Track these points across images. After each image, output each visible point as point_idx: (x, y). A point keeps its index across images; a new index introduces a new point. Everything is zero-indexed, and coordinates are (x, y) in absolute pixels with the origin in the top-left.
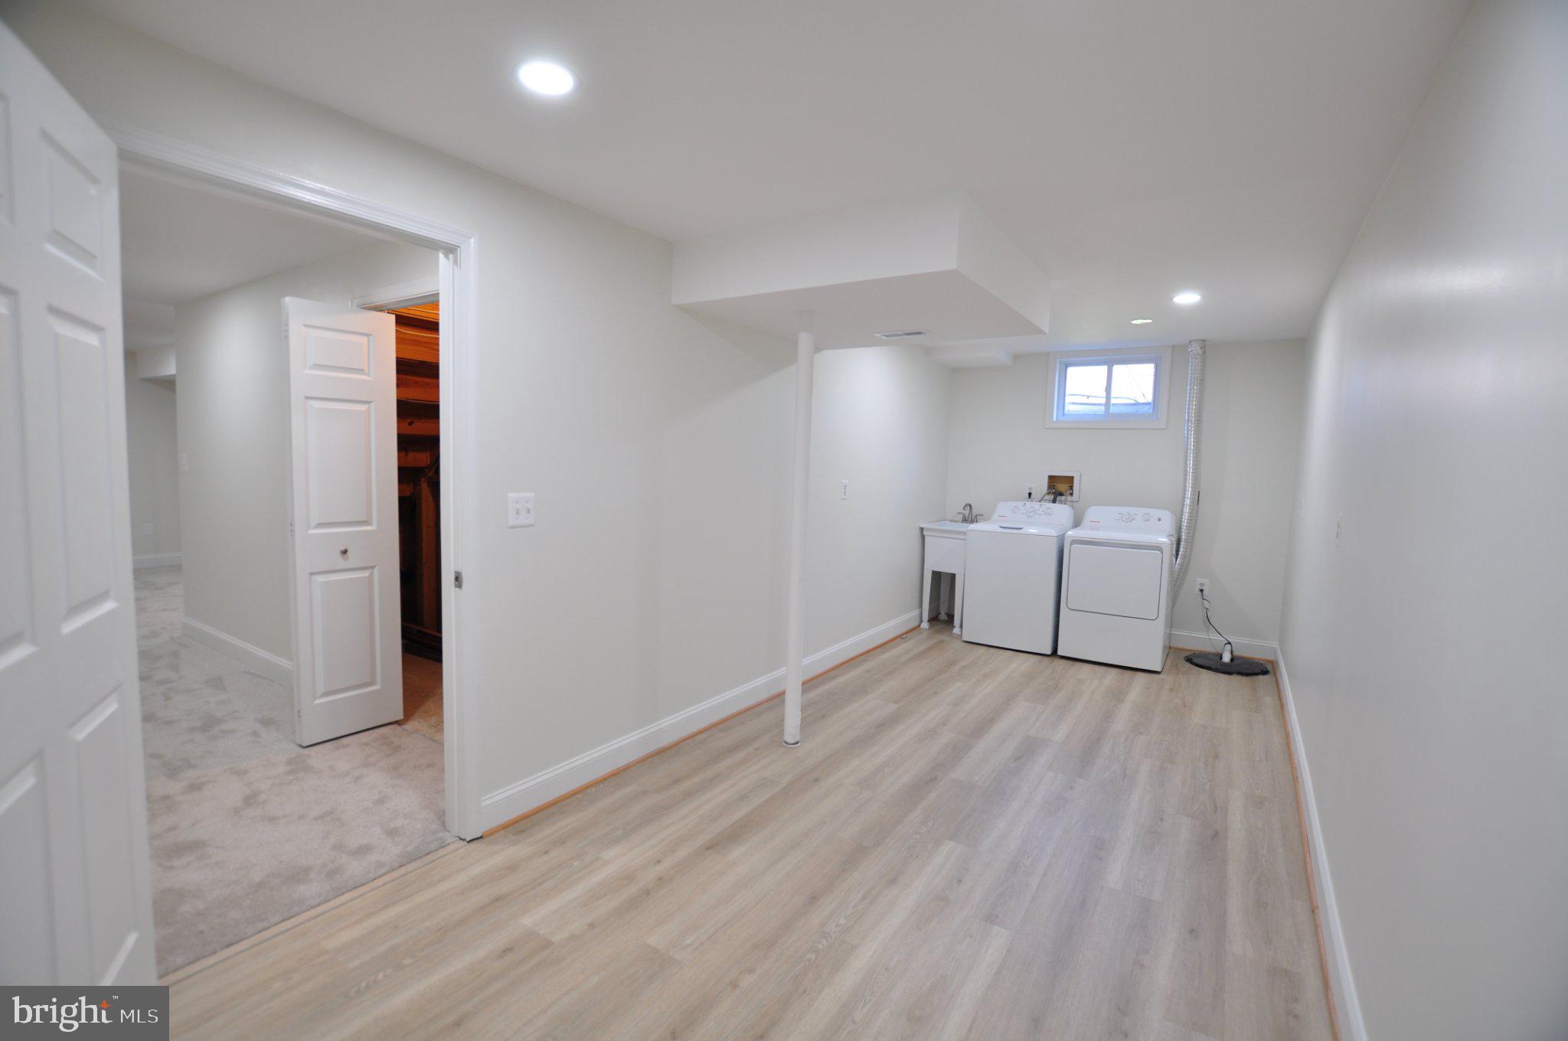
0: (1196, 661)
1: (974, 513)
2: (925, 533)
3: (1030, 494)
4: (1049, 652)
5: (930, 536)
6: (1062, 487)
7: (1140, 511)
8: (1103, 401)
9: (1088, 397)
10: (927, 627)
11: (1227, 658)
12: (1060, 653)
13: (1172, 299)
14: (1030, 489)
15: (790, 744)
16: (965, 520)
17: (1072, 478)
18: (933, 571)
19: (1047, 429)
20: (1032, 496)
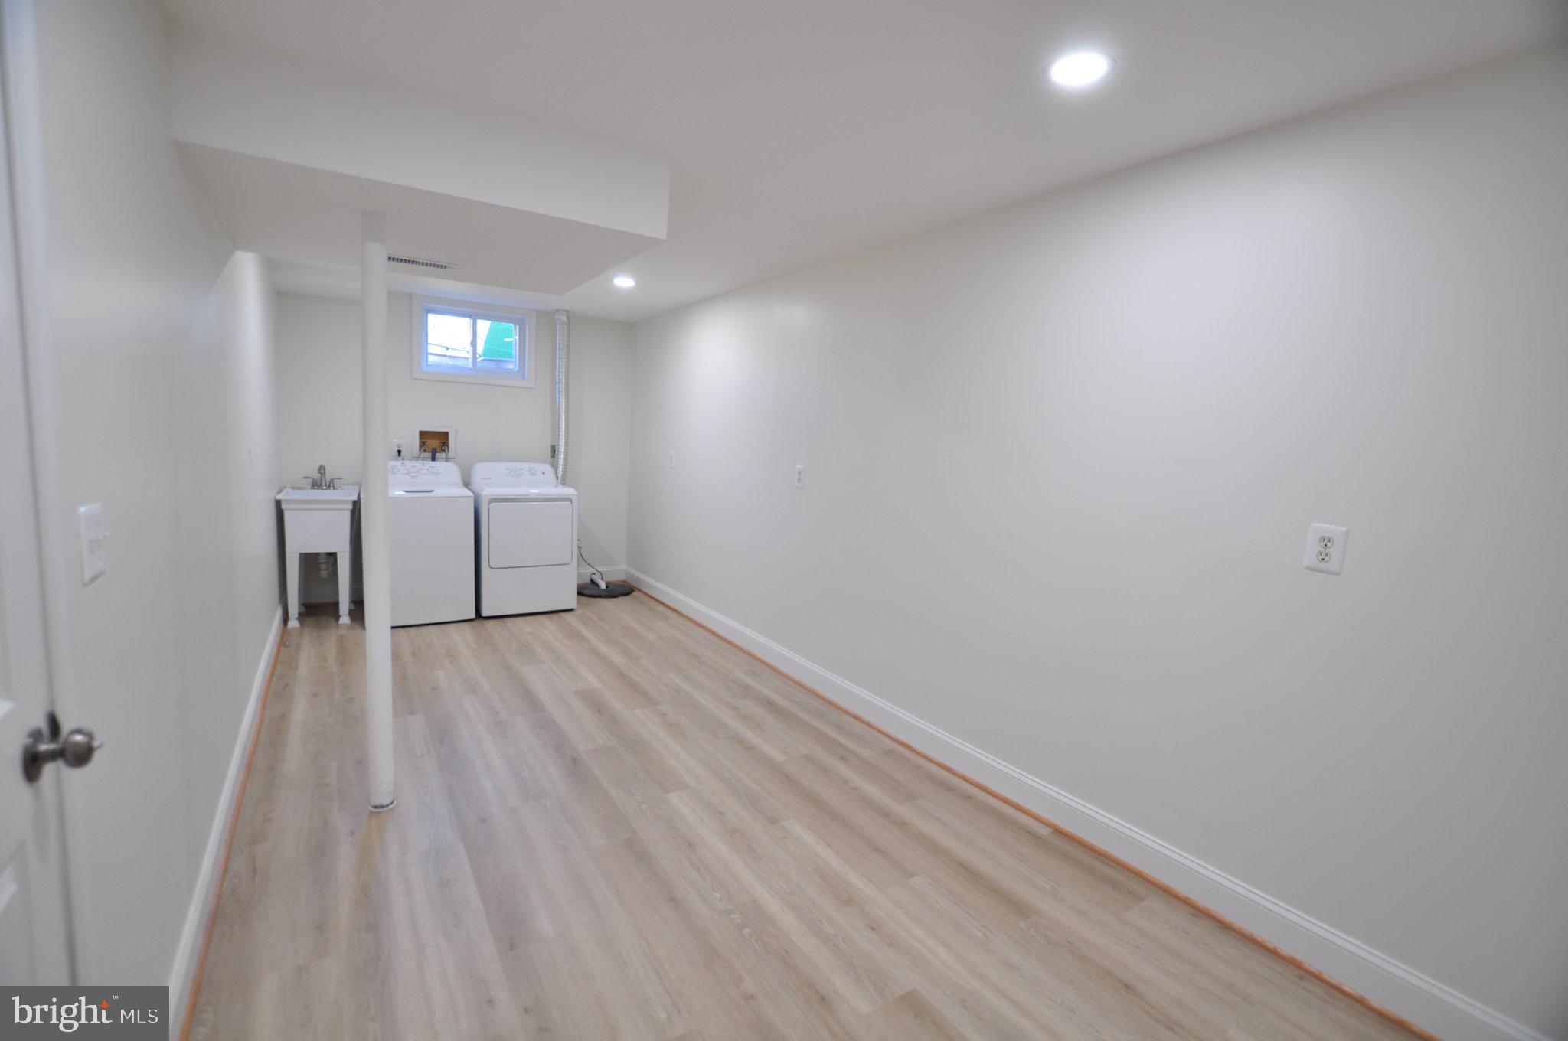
0: (585, 592)
1: (329, 476)
2: (284, 506)
3: (399, 452)
4: (473, 616)
5: (292, 509)
6: (434, 443)
7: (525, 466)
8: (470, 356)
9: (447, 349)
10: (298, 625)
11: (603, 586)
12: (485, 613)
13: (612, 280)
14: (399, 446)
15: (388, 805)
16: (316, 485)
17: (446, 434)
18: (301, 554)
19: (414, 379)
20: (402, 454)
